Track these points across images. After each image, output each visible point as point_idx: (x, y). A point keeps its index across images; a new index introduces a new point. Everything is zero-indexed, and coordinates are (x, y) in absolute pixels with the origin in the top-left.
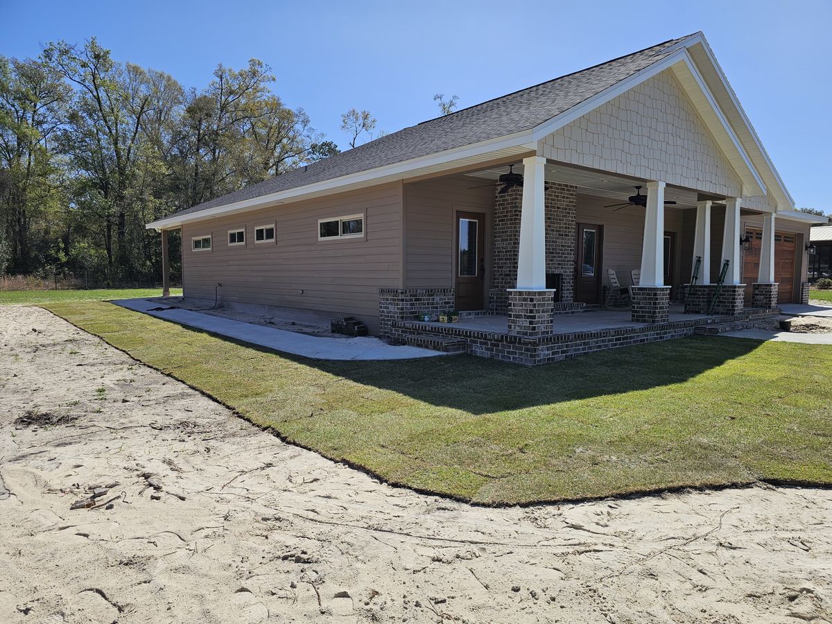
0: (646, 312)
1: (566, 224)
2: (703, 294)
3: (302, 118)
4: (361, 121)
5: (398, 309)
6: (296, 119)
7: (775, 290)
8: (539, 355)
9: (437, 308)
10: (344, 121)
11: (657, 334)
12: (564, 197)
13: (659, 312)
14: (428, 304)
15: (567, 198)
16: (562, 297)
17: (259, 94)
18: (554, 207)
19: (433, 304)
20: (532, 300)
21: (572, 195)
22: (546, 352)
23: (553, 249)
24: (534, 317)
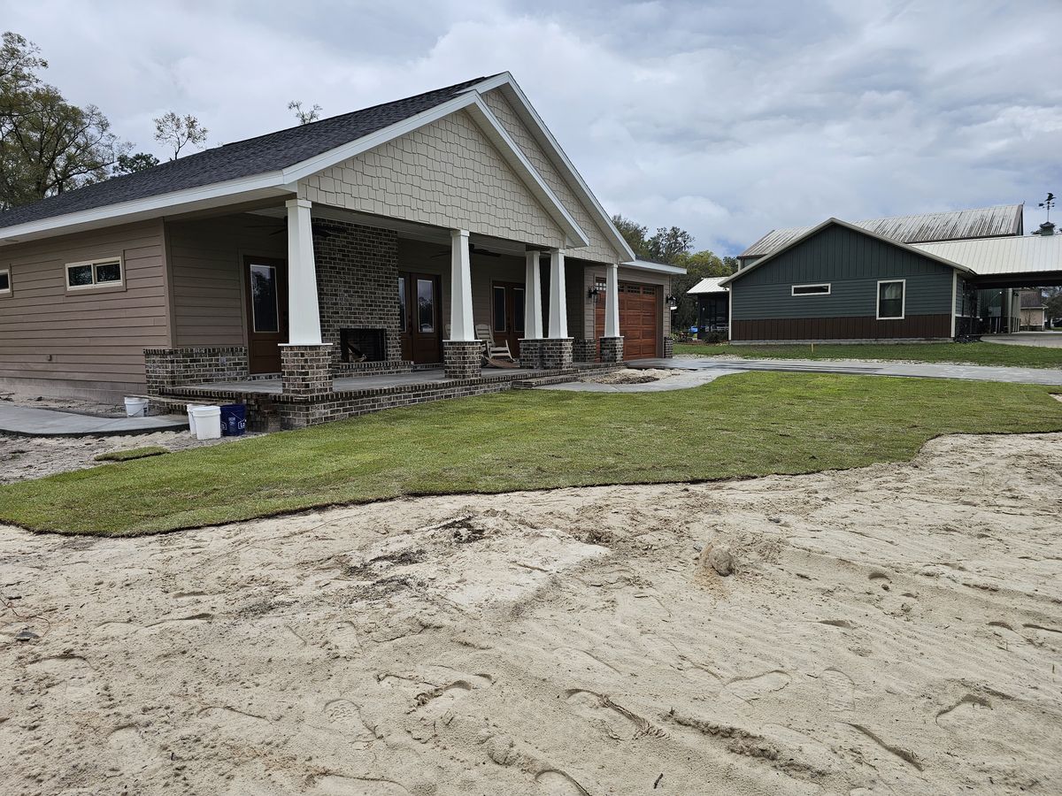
0: (457, 367)
1: (386, 273)
2: (535, 349)
3: (96, 120)
4: (184, 129)
5: (167, 372)
6: (87, 121)
7: (620, 344)
8: (313, 414)
9: (223, 370)
10: (159, 128)
11: (466, 389)
12: (381, 243)
13: (469, 367)
14: (210, 365)
15: (385, 244)
16: (387, 355)
17: (22, 83)
18: (369, 254)
19: (217, 365)
20: (302, 355)
21: (392, 240)
22: (323, 411)
23: (372, 301)
24: (307, 374)
